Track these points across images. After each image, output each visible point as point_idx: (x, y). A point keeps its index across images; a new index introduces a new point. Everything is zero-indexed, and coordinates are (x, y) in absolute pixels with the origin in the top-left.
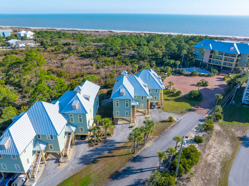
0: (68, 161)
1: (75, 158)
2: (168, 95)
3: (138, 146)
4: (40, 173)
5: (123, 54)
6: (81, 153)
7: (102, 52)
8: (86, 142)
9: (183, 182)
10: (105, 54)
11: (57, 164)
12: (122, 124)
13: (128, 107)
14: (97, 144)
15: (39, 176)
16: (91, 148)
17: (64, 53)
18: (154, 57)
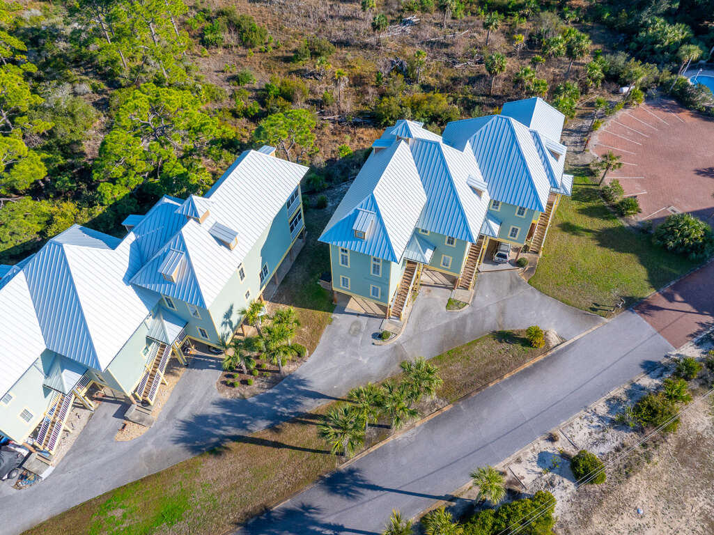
0: (150, 423)
1: (171, 415)
2: (585, 205)
6: (193, 402)
8: (219, 366)
11: (120, 422)
12: (358, 315)
13: (380, 275)
14: (248, 383)
15: (65, 448)
16: (228, 394)
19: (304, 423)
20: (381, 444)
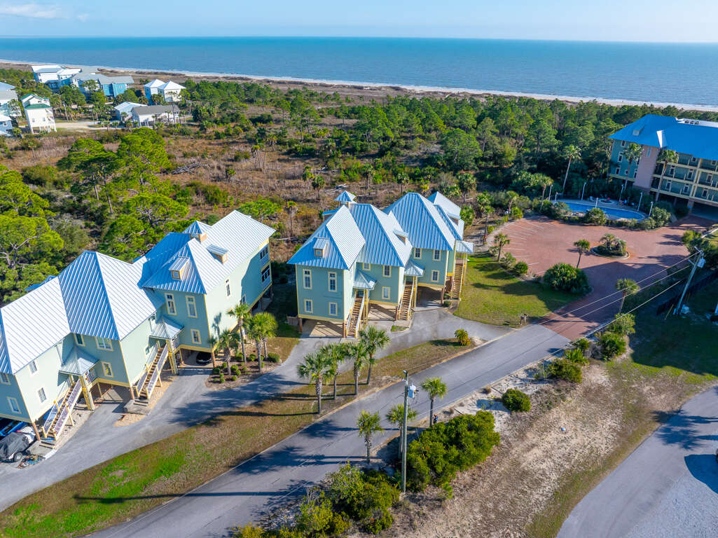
0: (147, 412)
1: (166, 405)
2: (489, 273)
3: (337, 398)
4: (73, 431)
5: (403, 152)
6: (184, 395)
7: (347, 143)
8: (205, 372)
9: (419, 505)
10: (353, 151)
11: (119, 415)
12: (320, 338)
13: (336, 291)
14: (232, 380)
15: (68, 437)
16: (215, 388)
17: (246, 143)
18: (492, 163)
19: (283, 400)
20: (349, 404)
